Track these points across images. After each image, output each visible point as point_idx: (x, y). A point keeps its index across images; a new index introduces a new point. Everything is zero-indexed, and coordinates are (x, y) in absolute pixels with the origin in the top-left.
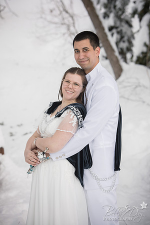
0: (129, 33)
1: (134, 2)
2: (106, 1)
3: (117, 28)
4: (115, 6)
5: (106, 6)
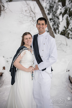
1: (61, 9)
2: (49, 8)
3: (53, 19)
4: (52, 10)
5: (49, 10)
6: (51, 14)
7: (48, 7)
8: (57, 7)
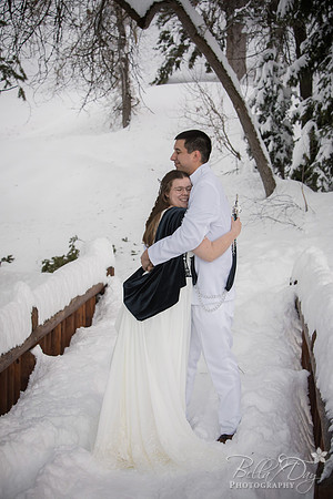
0: (289, 142)
1: (297, 106)
2: (263, 102)
3: (274, 135)
4: (273, 109)
5: (262, 108)
6: (269, 119)
7: (260, 100)
8: (287, 101)
